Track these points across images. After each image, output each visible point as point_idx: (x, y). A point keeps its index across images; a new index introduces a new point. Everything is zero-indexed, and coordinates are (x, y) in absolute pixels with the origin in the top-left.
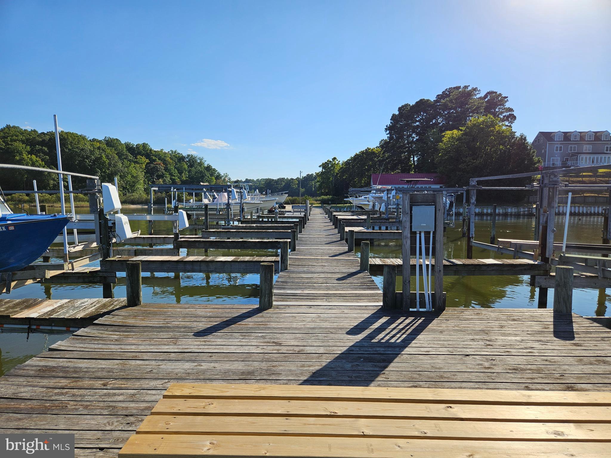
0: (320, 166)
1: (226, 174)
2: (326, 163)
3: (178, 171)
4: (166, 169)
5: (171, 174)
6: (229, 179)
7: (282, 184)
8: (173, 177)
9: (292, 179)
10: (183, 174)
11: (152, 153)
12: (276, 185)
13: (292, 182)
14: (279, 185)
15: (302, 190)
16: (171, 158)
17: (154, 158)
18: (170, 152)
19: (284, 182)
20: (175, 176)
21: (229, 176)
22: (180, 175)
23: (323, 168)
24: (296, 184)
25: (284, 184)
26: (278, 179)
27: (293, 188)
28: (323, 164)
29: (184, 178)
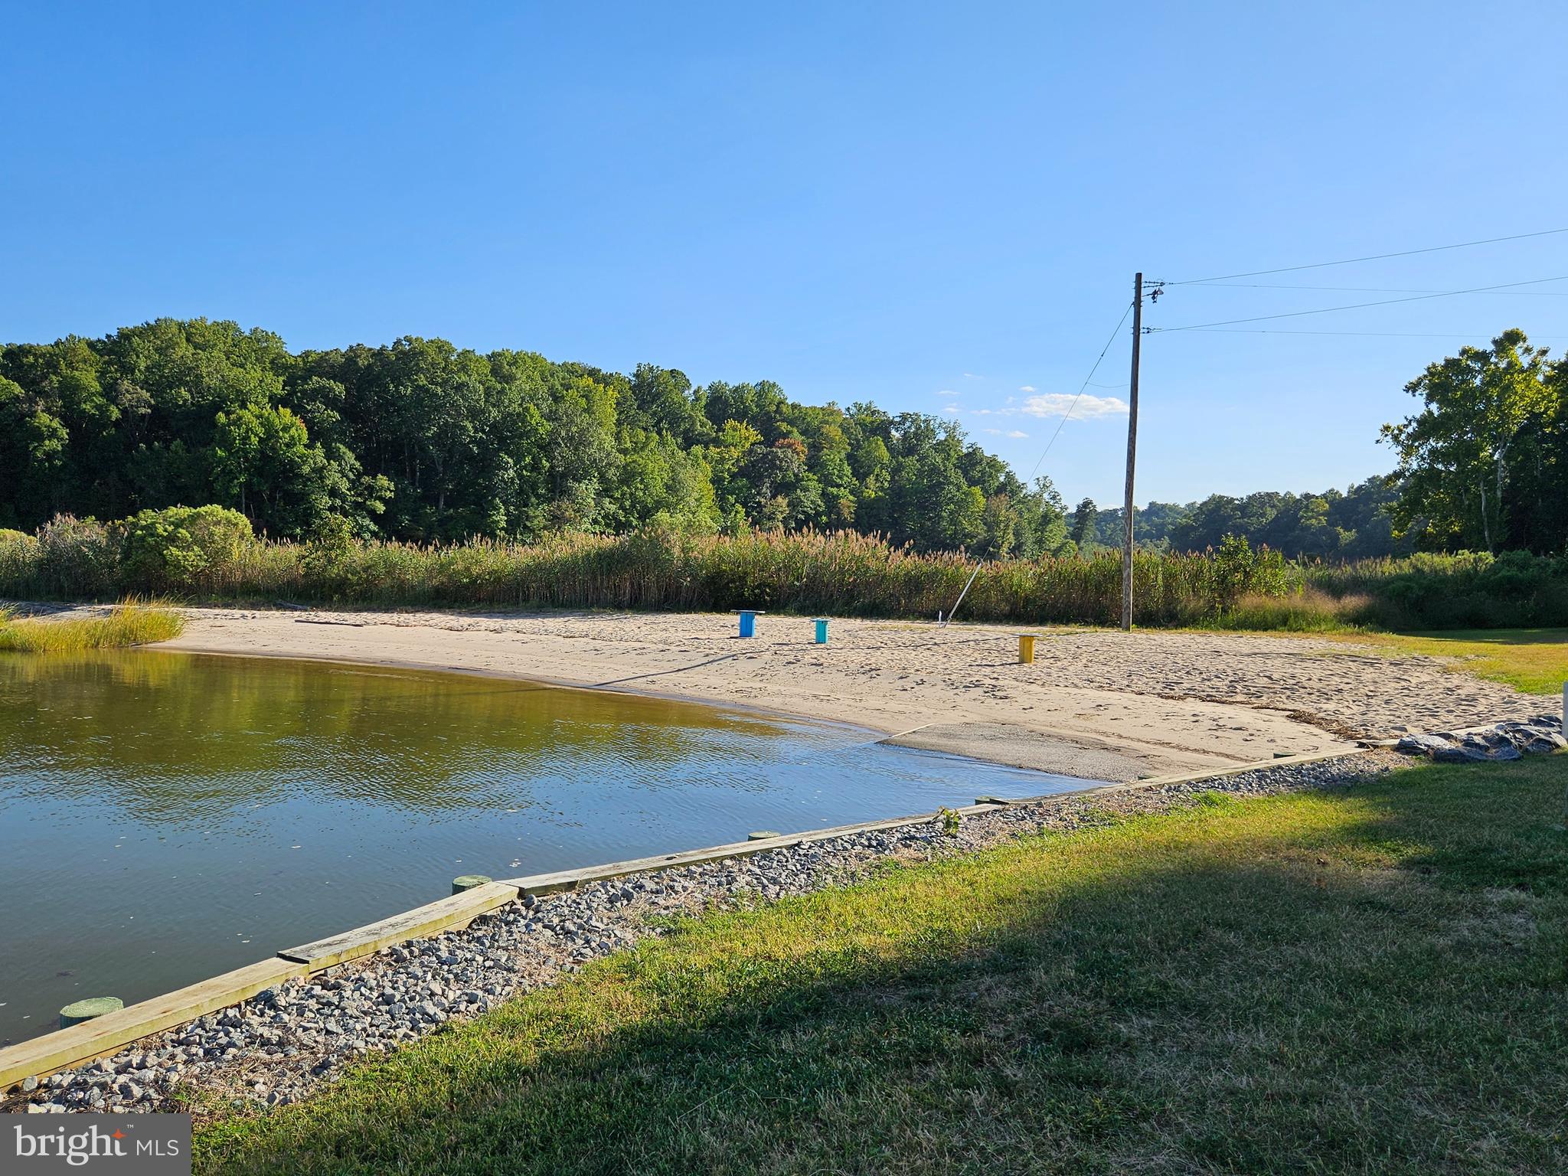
0: (1412, 388)
1: (1045, 478)
2: (1450, 364)
3: (853, 469)
4: (814, 464)
5: (826, 481)
6: (1054, 498)
7: (1263, 515)
8: (834, 490)
9: (1307, 497)
10: (871, 480)
11: (781, 414)
12: (1242, 517)
13: (1307, 507)
14: (1254, 519)
15: (1346, 536)
16: (845, 430)
17: (784, 427)
18: (853, 411)
19: (1273, 506)
20: (838, 486)
21: (1056, 487)
22: (861, 483)
23: (1430, 399)
24: (1322, 515)
25: (1271, 514)
26: (1250, 498)
27: (1309, 527)
28: (1432, 372)
29: (871, 493)
